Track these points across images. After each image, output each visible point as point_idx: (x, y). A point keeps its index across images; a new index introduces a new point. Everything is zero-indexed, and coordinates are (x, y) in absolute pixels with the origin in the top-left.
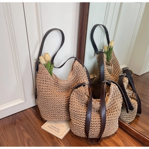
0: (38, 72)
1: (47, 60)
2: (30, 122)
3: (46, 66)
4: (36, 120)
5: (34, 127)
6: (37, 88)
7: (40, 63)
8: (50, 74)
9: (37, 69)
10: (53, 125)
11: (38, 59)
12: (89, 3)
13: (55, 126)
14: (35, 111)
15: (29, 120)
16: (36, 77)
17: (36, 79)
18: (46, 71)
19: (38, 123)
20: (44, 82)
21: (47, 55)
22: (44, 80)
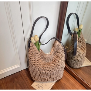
0: (30, 48)
1: (36, 40)
2: (24, 81)
3: (35, 44)
4: (28, 79)
5: (26, 85)
6: (29, 60)
7: (31, 42)
8: (38, 50)
9: (29, 46)
10: (39, 84)
11: (30, 39)
12: (68, 2)
13: (41, 85)
14: (27, 72)
15: (23, 79)
16: (28, 52)
17: (28, 53)
18: (35, 48)
19: (29, 82)
20: (34, 56)
21: (36, 37)
22: (34, 54)
